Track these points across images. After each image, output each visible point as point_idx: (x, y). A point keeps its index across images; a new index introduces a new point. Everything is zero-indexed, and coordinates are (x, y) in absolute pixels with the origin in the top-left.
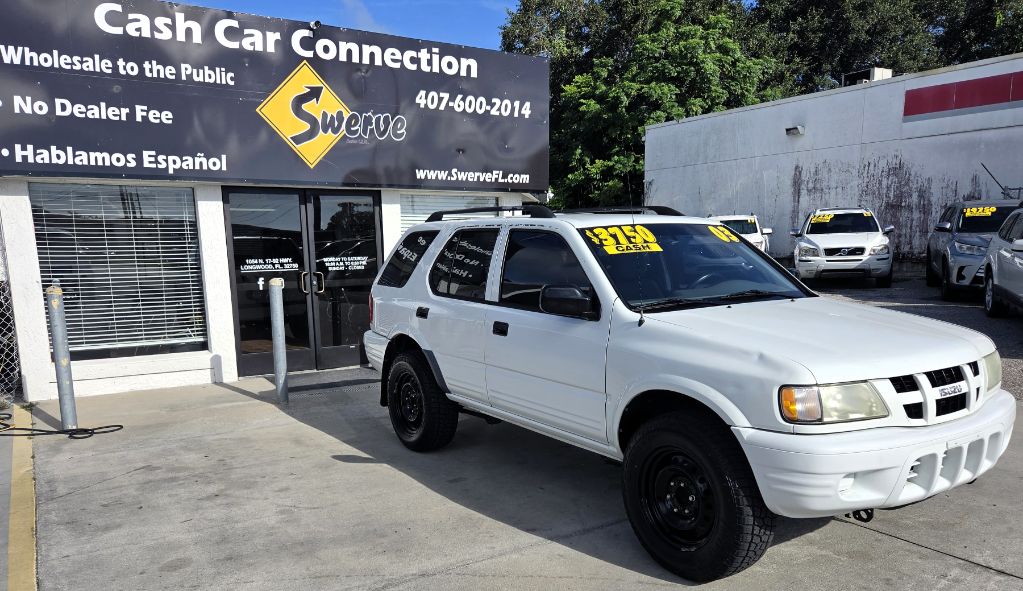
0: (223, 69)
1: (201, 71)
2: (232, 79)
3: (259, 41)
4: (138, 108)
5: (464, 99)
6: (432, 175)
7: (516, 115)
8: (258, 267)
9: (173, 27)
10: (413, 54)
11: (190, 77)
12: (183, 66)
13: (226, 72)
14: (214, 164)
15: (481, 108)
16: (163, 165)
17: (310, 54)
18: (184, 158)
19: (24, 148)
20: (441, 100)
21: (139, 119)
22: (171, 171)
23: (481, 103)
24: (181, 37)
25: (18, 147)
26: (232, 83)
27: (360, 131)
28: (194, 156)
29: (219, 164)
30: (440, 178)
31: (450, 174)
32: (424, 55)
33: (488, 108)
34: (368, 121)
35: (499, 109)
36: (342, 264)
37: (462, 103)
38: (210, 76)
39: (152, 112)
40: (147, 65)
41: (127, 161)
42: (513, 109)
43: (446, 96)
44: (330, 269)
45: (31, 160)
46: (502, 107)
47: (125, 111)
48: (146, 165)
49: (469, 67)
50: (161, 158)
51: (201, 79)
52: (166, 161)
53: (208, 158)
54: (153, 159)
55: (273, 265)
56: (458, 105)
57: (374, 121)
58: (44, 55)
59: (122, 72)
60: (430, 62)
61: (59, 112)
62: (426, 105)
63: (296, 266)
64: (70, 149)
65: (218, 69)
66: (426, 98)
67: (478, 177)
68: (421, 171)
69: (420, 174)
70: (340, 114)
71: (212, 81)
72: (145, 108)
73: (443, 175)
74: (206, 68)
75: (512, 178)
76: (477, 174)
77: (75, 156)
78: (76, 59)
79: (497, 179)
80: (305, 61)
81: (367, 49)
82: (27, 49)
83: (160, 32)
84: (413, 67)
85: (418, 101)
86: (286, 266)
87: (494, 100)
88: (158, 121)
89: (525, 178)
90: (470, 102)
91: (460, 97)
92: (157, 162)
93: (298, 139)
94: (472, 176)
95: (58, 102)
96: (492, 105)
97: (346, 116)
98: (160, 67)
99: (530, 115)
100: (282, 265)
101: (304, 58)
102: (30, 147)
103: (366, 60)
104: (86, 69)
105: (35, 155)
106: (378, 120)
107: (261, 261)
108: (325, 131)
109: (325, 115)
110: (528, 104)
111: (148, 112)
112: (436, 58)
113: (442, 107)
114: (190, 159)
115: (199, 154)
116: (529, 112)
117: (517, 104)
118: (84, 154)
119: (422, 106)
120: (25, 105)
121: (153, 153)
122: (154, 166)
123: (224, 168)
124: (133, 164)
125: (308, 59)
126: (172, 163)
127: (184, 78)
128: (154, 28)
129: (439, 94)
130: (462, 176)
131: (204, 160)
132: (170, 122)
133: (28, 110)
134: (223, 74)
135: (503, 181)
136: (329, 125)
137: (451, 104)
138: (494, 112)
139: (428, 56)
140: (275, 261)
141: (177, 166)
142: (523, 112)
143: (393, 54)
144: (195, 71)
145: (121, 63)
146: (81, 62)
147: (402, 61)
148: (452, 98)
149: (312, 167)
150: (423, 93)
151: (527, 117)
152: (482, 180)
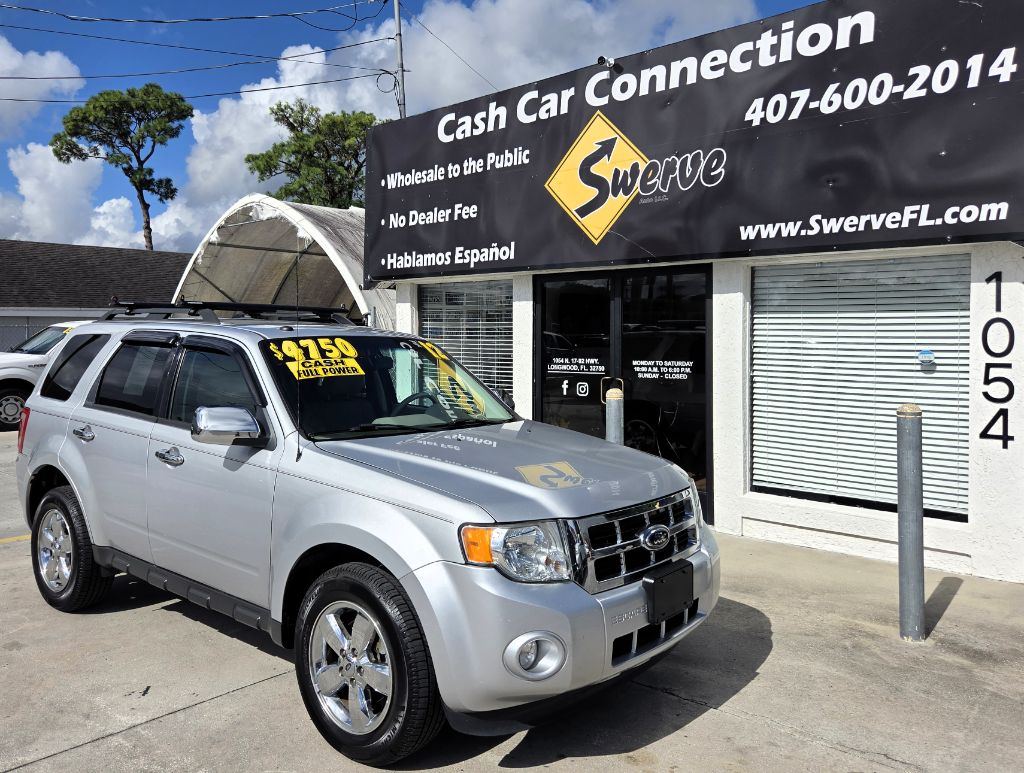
0: (520, 148)
1: (502, 156)
2: (527, 156)
3: (555, 105)
4: (458, 206)
5: (841, 91)
6: (769, 231)
7: (973, 82)
8: (565, 367)
9: (485, 120)
10: (748, 46)
11: (493, 165)
12: (490, 155)
13: (523, 151)
14: (504, 253)
15: (879, 94)
16: (466, 261)
17: (604, 101)
18: (482, 250)
19: (392, 258)
20: (792, 103)
21: (456, 218)
22: (472, 266)
23: (882, 85)
24: (491, 128)
25: (389, 256)
26: (526, 161)
27: (659, 182)
28: (489, 247)
29: (508, 253)
30: (784, 234)
31: (807, 226)
32: (767, 40)
33: (899, 88)
34: (670, 168)
35: (928, 84)
36: (655, 370)
37: (837, 99)
38: (509, 160)
39: (465, 208)
40: (465, 164)
41: (446, 259)
42: (964, 73)
43: (803, 95)
44: (640, 375)
45: (395, 267)
46: (936, 77)
47: (449, 211)
48: (457, 261)
49: (856, 31)
50: (467, 252)
51: (501, 165)
52: (470, 255)
53: (499, 247)
54: (461, 255)
55: (579, 365)
56: (830, 102)
57: (678, 166)
58: (408, 176)
59: (450, 176)
60: (775, 50)
61: (411, 223)
62: (764, 120)
63: (602, 368)
64: (414, 253)
65: (516, 150)
66: (764, 108)
67: (868, 224)
68: (750, 228)
69: (748, 233)
70: (635, 167)
71: (510, 164)
72: (460, 205)
73: (791, 229)
74: (507, 151)
75: (955, 215)
76: (864, 219)
77: (416, 259)
78: (425, 172)
79: (914, 222)
80: (598, 112)
81: (676, 67)
82: (399, 173)
83: (477, 127)
84: (747, 66)
85: (748, 117)
86: (592, 368)
87: (912, 71)
88: (467, 217)
89: (998, 210)
90: (856, 90)
91: (833, 87)
92: (464, 257)
93: (584, 211)
94: (851, 224)
95: (412, 213)
96: (909, 81)
97: (642, 168)
98: (474, 162)
99: (1013, 74)
100: (588, 366)
101: (596, 108)
102: (395, 255)
103: (674, 83)
104: (429, 180)
105: (397, 261)
106: (684, 163)
107: (567, 361)
108: (615, 194)
109: (617, 172)
110: (1008, 54)
111: (461, 209)
112: (787, 39)
113: (795, 115)
114: (486, 250)
115: (493, 245)
116: (1014, 68)
117: (975, 62)
118: (420, 256)
119: (756, 123)
120: (396, 221)
121: (462, 249)
122: (461, 261)
123: (512, 257)
124: (448, 262)
125: (601, 108)
126: (474, 257)
127: (489, 168)
128: (474, 126)
129: (788, 96)
130: (832, 226)
131: (496, 250)
132: (475, 216)
133: (396, 226)
134: (520, 153)
135: (931, 222)
136: (621, 184)
137: (813, 105)
138: (914, 92)
139: (774, 40)
140: (581, 361)
141: (476, 260)
142: (993, 71)
143: (715, 59)
144: (498, 157)
145: (450, 167)
146: (427, 175)
147: (726, 65)
148: (816, 95)
149: (596, 243)
150: (758, 103)
151: (1005, 78)
152: (876, 225)
